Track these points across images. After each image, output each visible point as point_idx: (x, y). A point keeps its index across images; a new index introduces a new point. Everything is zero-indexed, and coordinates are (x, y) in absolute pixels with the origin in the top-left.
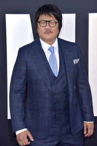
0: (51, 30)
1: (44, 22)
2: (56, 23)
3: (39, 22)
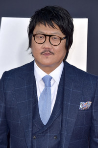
0: (52, 51)
1: (41, 36)
2: (61, 39)
3: (34, 36)
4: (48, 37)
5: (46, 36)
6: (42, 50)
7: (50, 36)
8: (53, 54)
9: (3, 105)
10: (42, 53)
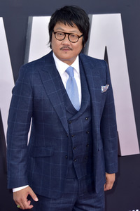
2: (79, 37)
4: (67, 35)
5: (65, 33)
6: (62, 46)
7: (69, 34)
8: (71, 49)
9: (30, 97)
10: (61, 49)
